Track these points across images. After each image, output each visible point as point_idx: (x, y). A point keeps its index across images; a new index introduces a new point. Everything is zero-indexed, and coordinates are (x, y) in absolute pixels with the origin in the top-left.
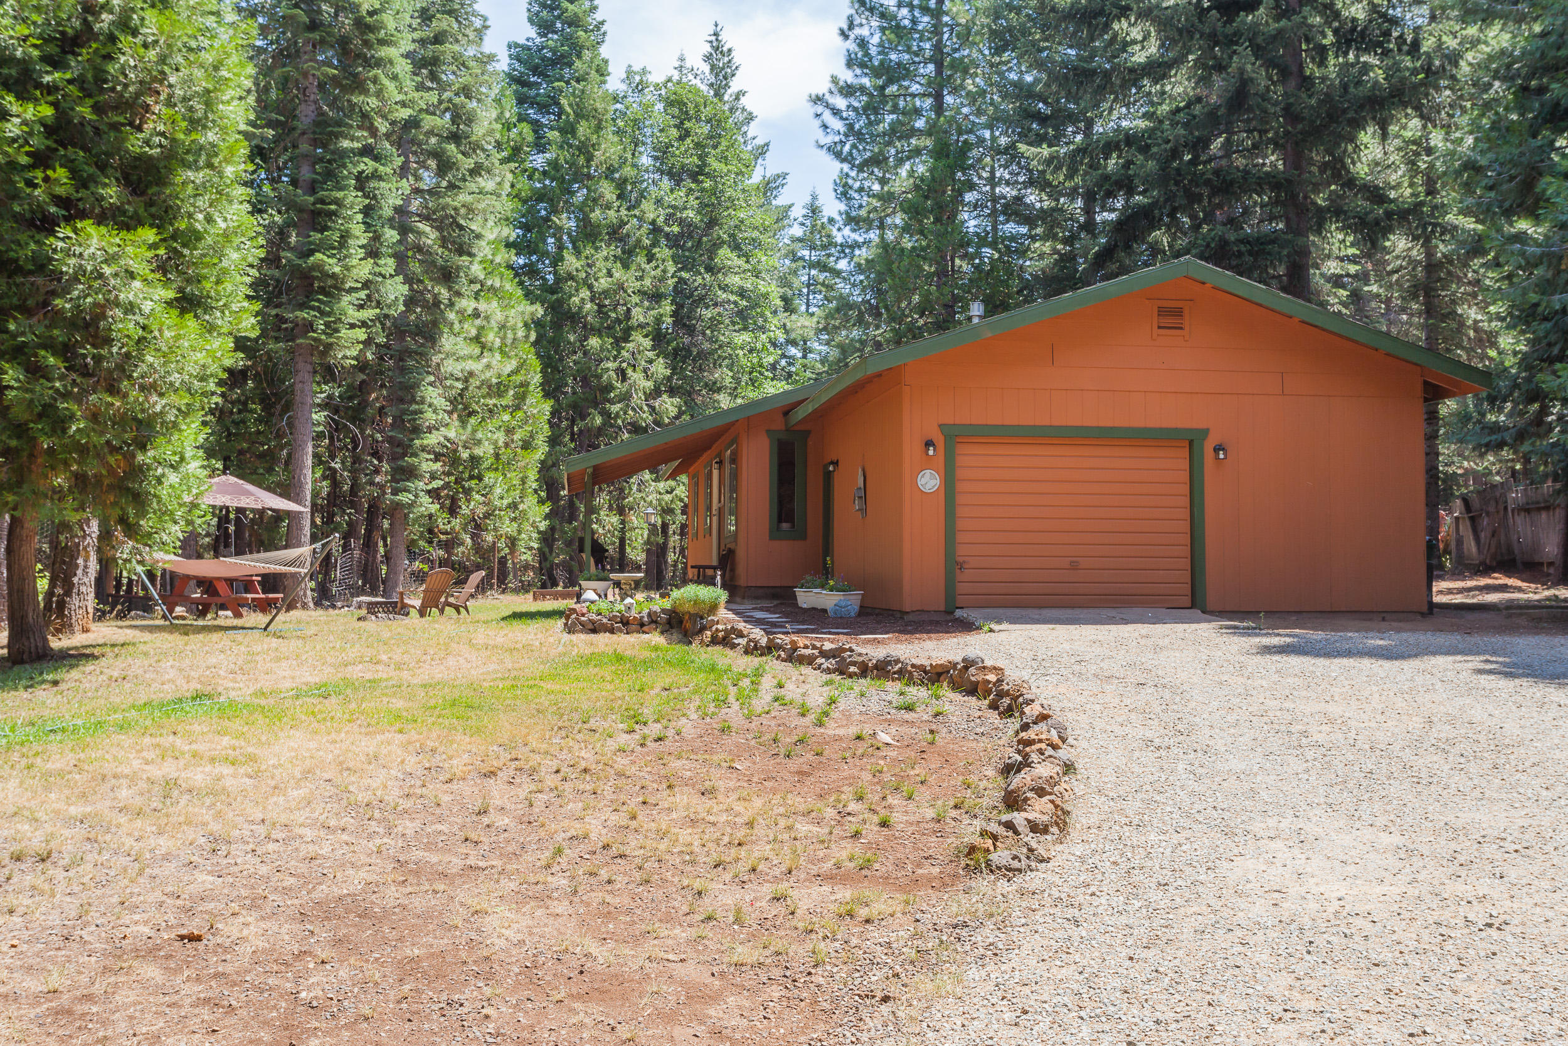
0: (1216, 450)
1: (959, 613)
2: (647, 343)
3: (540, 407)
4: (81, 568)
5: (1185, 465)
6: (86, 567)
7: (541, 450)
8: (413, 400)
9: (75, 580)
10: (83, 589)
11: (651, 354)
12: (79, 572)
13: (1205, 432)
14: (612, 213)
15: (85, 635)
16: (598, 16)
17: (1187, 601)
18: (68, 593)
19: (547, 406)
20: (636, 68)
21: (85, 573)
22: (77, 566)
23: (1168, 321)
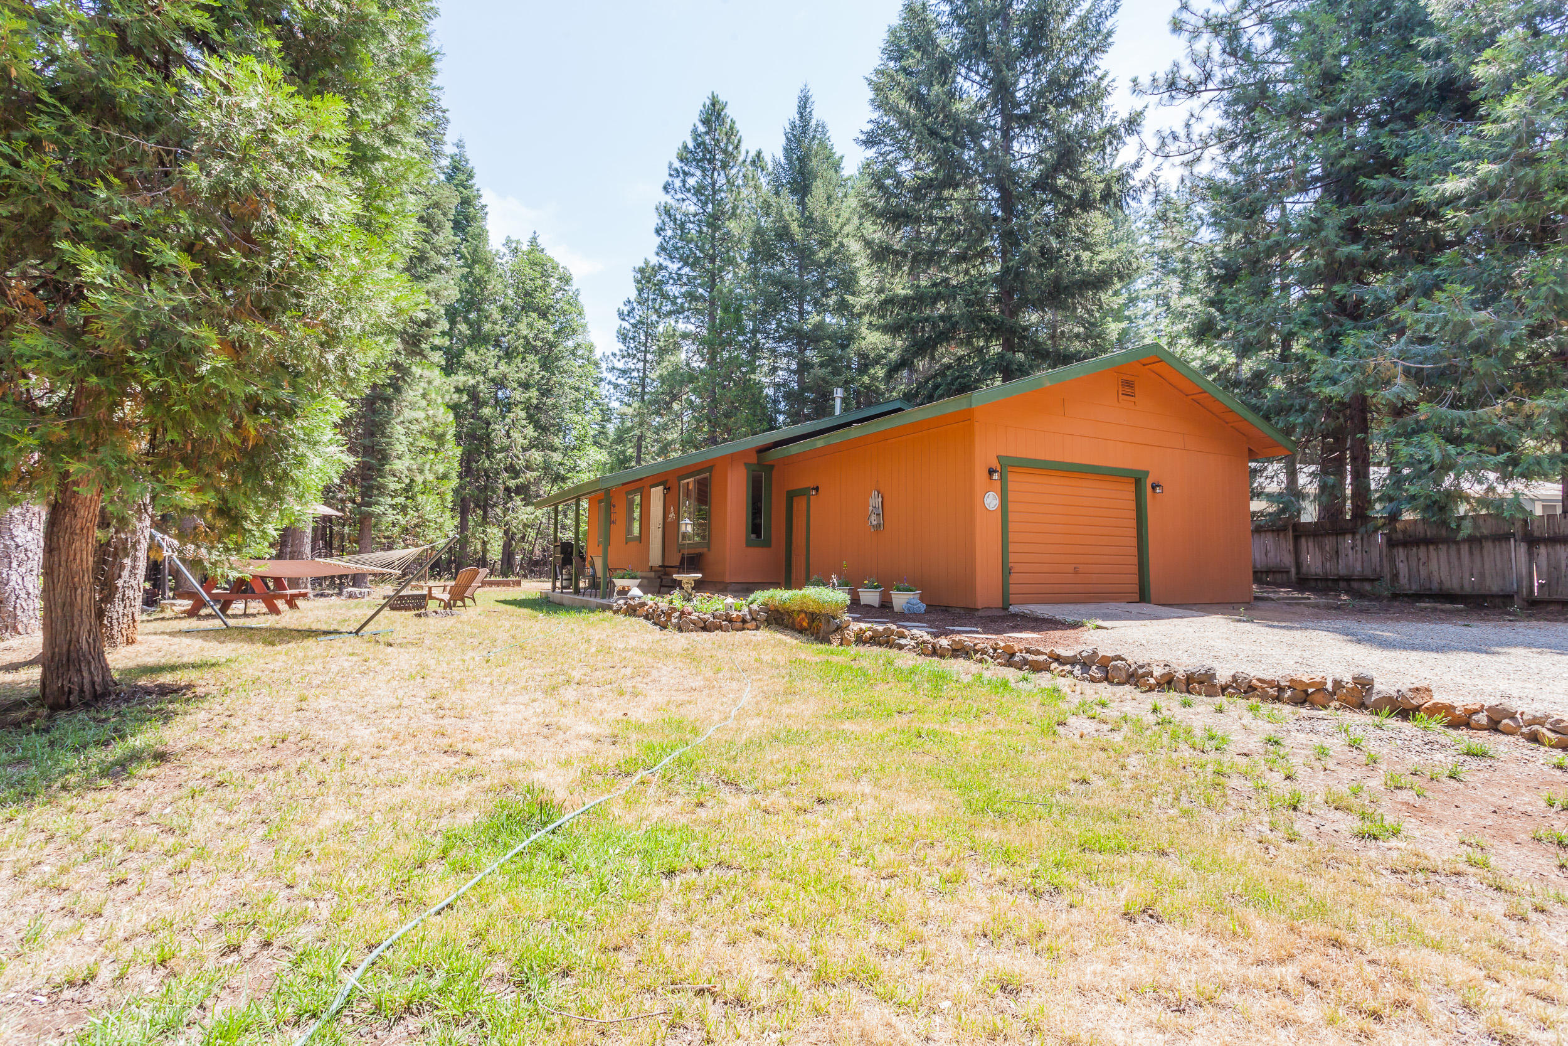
0: (1154, 487)
1: (1013, 609)
2: (523, 414)
3: (454, 451)
4: (128, 568)
5: (1133, 496)
6: (134, 567)
7: (454, 482)
8: (383, 435)
9: (120, 583)
10: (130, 593)
11: (524, 422)
12: (125, 574)
13: (1147, 473)
14: (497, 327)
15: (130, 648)
16: (483, 201)
17: (1136, 597)
18: (108, 598)
19: (459, 451)
20: (513, 238)
21: (133, 574)
22: (122, 567)
23: (1127, 390)
